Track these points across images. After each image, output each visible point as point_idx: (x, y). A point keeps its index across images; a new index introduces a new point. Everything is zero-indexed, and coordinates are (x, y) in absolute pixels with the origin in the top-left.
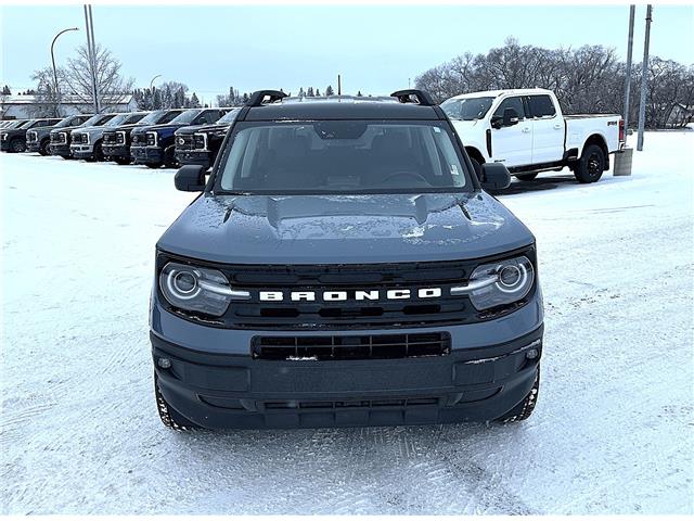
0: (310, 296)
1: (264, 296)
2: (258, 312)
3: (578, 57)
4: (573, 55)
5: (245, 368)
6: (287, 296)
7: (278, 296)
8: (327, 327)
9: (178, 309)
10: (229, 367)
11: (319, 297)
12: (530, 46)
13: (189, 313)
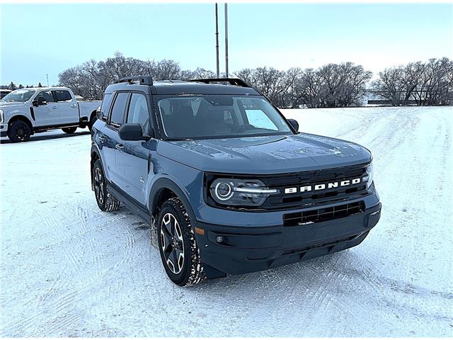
0: (309, 188)
1: (287, 191)
2: (281, 201)
3: (160, 66)
4: (157, 64)
5: (280, 233)
6: (298, 190)
7: (294, 190)
8: (316, 205)
9: (227, 206)
10: (272, 233)
11: (313, 188)
12: (132, 58)
13: (237, 207)
